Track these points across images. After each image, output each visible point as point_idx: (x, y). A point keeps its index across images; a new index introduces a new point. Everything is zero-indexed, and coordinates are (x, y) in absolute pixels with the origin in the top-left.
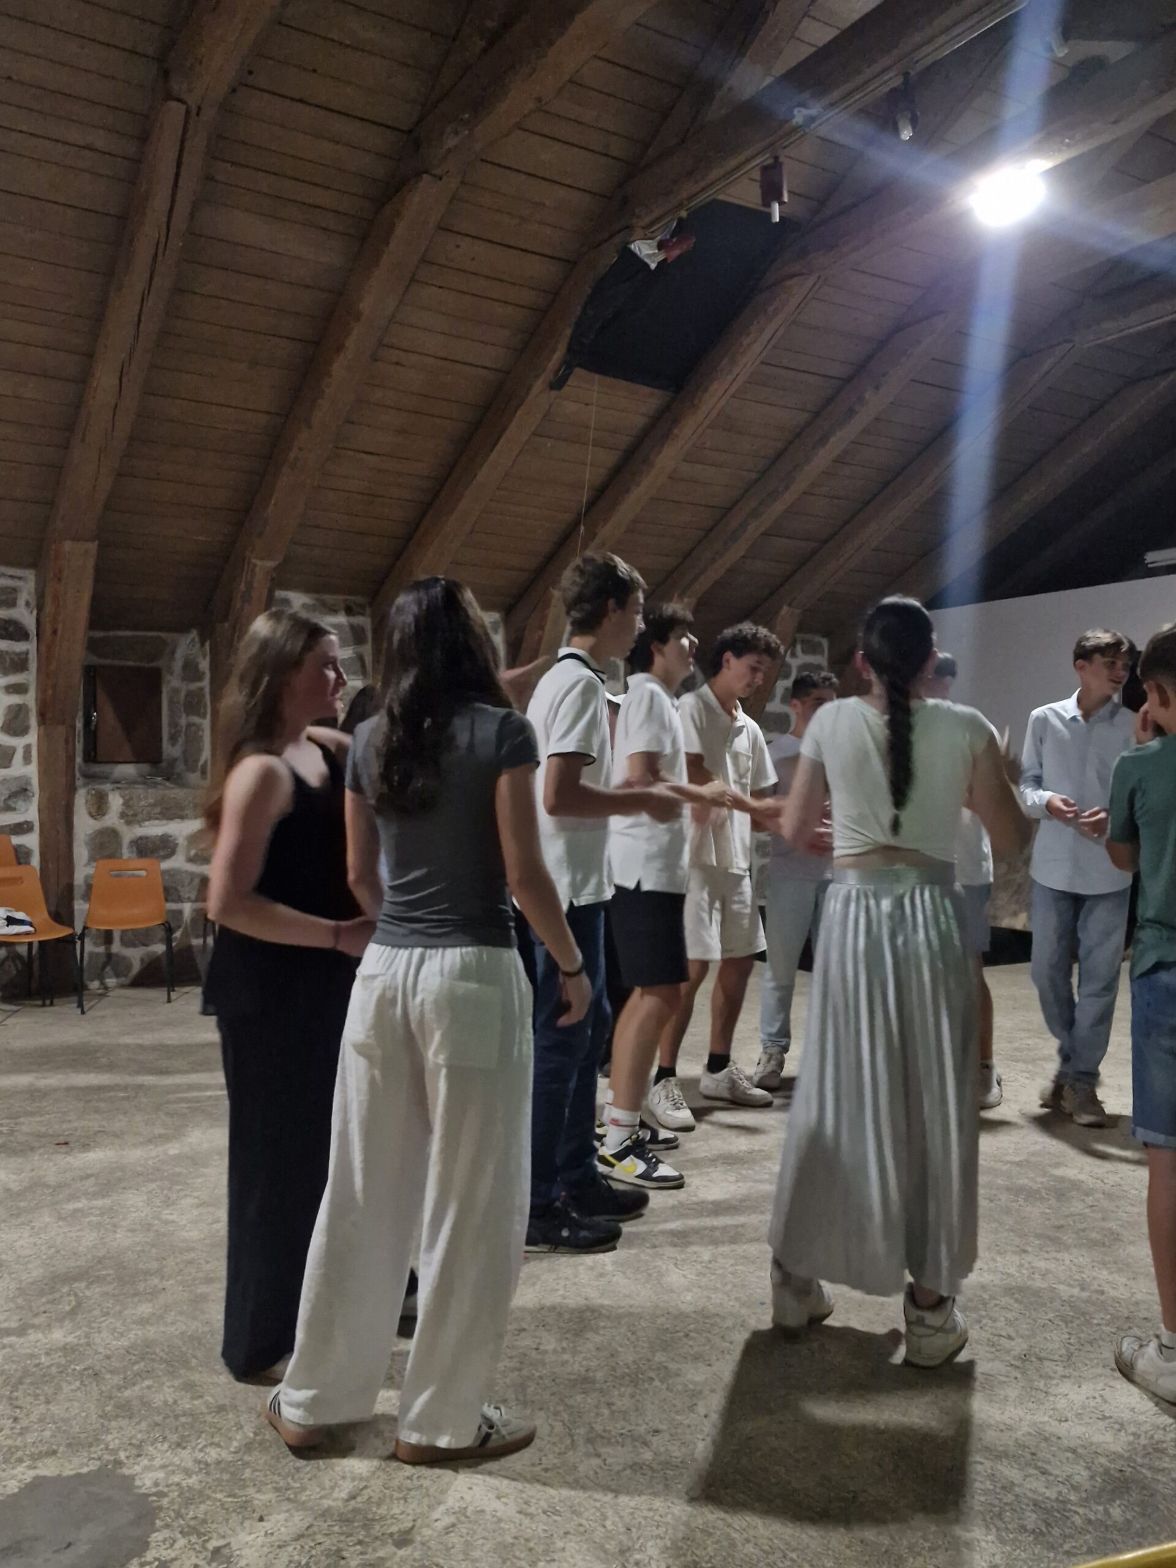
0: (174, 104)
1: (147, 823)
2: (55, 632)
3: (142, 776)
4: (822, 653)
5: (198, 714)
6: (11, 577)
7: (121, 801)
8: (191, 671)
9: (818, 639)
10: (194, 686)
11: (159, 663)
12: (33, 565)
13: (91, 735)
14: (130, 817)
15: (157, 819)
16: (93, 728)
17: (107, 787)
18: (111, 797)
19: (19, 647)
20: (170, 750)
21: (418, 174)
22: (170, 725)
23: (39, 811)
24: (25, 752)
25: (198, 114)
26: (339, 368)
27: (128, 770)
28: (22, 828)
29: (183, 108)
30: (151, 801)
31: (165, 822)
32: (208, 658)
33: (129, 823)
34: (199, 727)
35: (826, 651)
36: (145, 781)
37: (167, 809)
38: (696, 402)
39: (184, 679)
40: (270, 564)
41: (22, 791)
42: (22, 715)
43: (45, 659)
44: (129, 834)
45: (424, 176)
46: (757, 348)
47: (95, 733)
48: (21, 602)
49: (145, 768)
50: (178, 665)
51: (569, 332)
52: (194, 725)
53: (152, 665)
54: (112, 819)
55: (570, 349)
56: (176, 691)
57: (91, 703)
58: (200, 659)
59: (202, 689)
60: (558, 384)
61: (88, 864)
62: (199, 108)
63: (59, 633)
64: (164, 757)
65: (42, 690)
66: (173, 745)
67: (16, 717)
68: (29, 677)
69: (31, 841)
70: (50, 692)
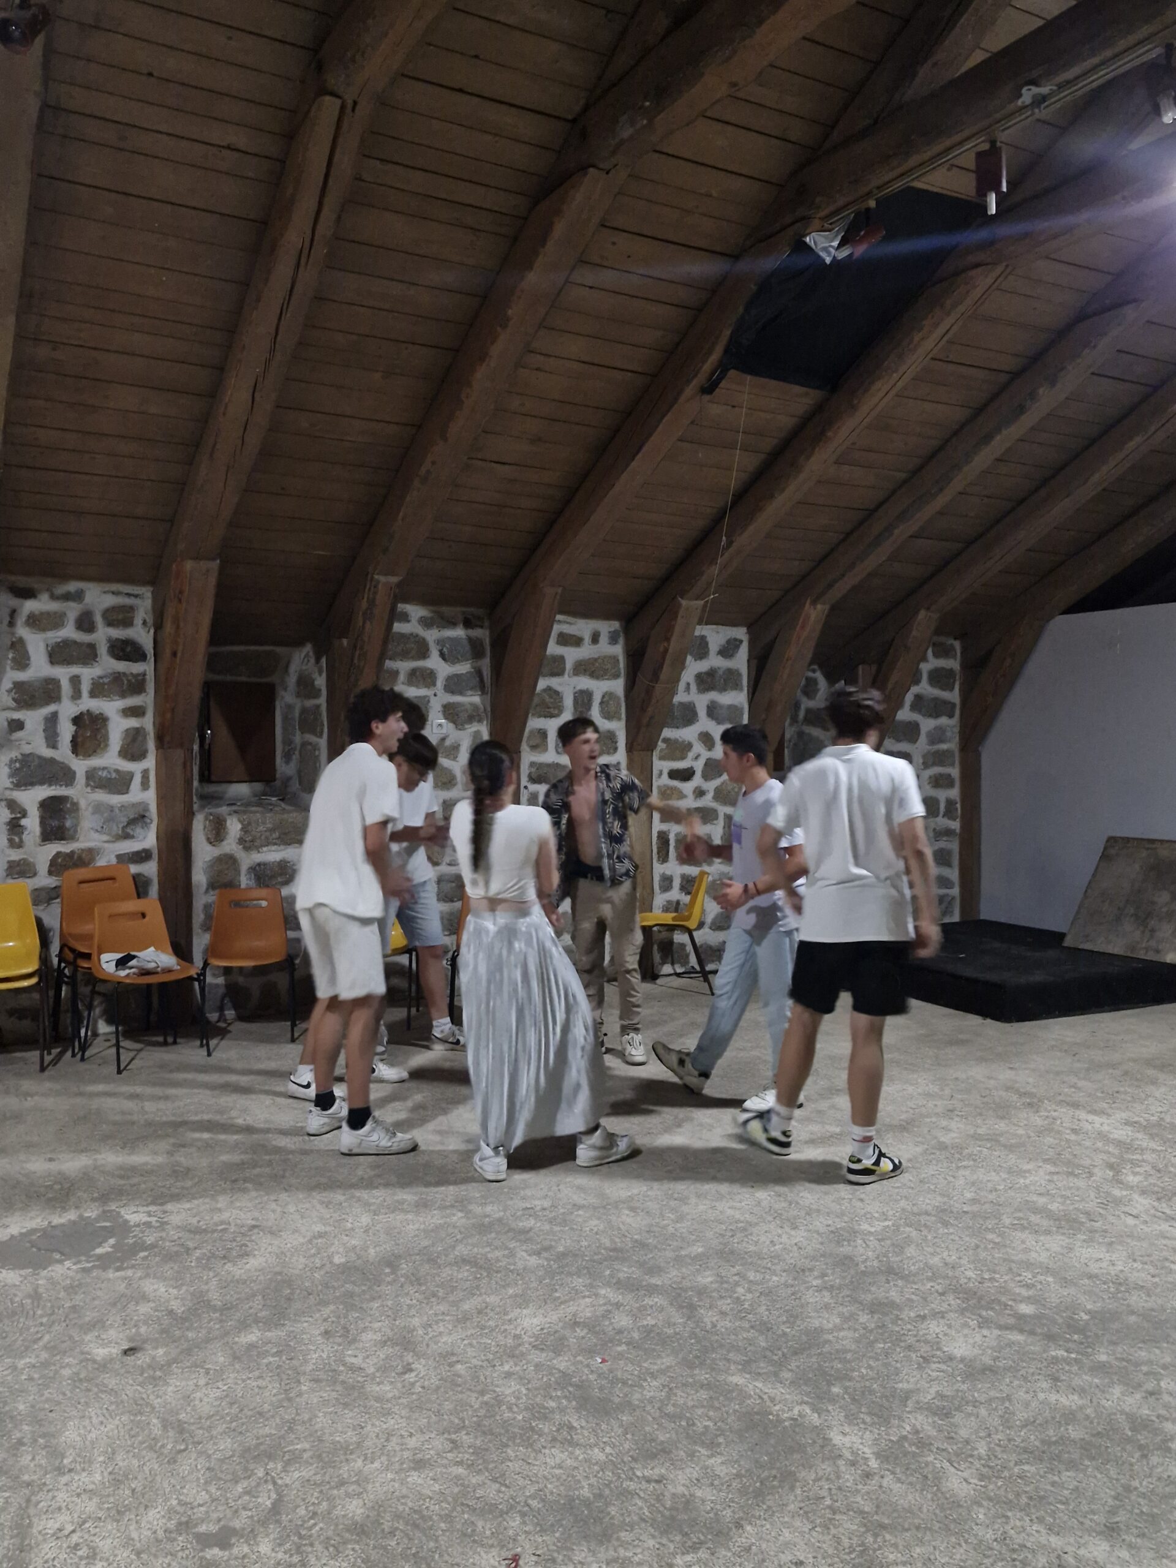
0: (327, 98)
1: (265, 849)
2: (174, 654)
3: (255, 795)
4: (954, 657)
5: (314, 732)
6: (128, 595)
7: (239, 826)
8: (306, 687)
9: (951, 641)
10: (310, 703)
11: (274, 679)
12: (152, 582)
13: (206, 756)
14: (248, 843)
15: (275, 844)
16: (207, 747)
17: (224, 810)
18: (229, 822)
19: (137, 668)
20: (284, 768)
21: (583, 169)
22: (284, 742)
23: (158, 838)
24: (143, 777)
25: (353, 110)
26: (481, 375)
27: (242, 790)
28: (142, 856)
29: (338, 102)
30: (269, 826)
31: (282, 847)
32: (324, 675)
33: (247, 849)
34: (316, 747)
35: (959, 654)
36: (259, 800)
37: (285, 834)
38: (856, 402)
39: (298, 695)
40: (394, 580)
41: (140, 818)
42: (140, 738)
43: (163, 682)
44: (248, 860)
45: (591, 169)
46: (929, 344)
47: (209, 750)
48: (138, 621)
49: (258, 786)
50: (292, 680)
51: (727, 333)
52: (310, 744)
53: (264, 680)
54: (230, 845)
55: (727, 351)
56: (290, 707)
57: (205, 721)
58: (316, 675)
59: (318, 707)
60: (709, 389)
61: (207, 891)
62: (355, 103)
63: (179, 655)
64: (278, 776)
65: (159, 712)
66: (287, 762)
67: (134, 740)
68: (147, 699)
69: (150, 869)
70: (168, 716)
